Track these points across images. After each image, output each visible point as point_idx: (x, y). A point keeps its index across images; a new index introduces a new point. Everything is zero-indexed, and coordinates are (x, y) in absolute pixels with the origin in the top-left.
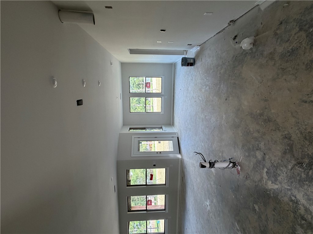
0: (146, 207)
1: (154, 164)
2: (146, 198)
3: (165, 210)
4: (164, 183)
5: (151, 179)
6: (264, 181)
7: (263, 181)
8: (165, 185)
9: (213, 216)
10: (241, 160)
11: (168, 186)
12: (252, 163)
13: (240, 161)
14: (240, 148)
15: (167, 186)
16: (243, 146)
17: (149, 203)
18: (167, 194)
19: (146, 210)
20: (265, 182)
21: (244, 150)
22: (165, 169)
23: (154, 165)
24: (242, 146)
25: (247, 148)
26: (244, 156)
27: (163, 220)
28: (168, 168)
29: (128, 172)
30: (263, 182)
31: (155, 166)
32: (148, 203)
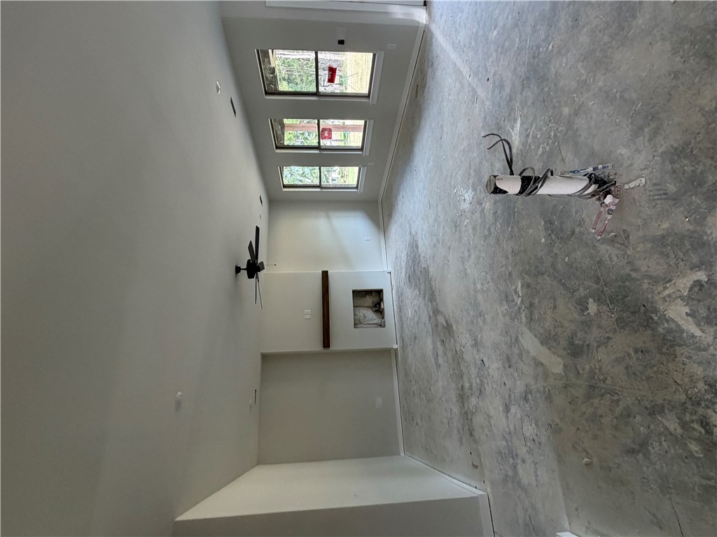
0: (319, 143)
1: (341, 38)
2: (318, 124)
3: (362, 149)
4: (366, 91)
5: (331, 80)
6: (667, 292)
7: (666, 288)
8: (368, 96)
9: (470, 227)
10: (632, 185)
11: (375, 102)
12: (665, 225)
13: (626, 187)
14: (660, 150)
15: (373, 100)
16: (678, 153)
17: (326, 134)
18: (370, 119)
19: (319, 148)
20: (669, 296)
21: (669, 167)
22: (371, 54)
23: (341, 42)
24: (676, 149)
25: (689, 169)
26: (655, 185)
27: (356, 169)
28: (381, 54)
29: (264, 55)
30: (660, 288)
31: (341, 45)
32: (323, 134)
